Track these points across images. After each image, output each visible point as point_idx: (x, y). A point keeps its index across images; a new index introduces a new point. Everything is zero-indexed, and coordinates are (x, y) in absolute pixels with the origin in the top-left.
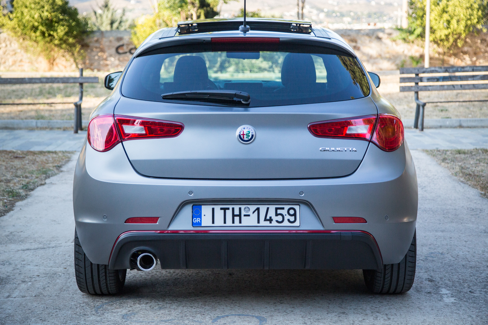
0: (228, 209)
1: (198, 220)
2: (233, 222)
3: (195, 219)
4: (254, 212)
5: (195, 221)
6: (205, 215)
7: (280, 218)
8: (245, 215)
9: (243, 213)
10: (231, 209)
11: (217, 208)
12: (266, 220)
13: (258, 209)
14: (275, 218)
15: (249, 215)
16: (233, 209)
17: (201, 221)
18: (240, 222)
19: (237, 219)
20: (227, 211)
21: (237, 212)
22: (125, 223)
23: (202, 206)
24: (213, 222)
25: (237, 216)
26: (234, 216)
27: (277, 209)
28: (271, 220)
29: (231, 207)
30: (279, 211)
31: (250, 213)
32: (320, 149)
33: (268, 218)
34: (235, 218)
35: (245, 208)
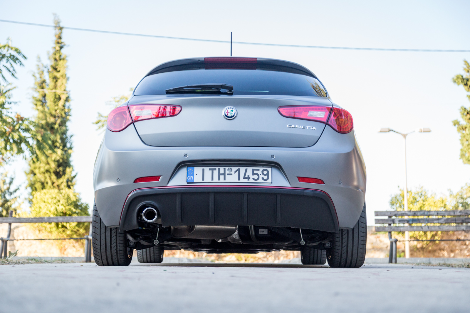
0: (215, 169)
1: (191, 178)
2: (219, 179)
3: (189, 177)
4: (235, 172)
5: (189, 179)
6: (196, 174)
7: (256, 177)
8: (228, 174)
9: (227, 172)
10: (217, 170)
11: (207, 169)
12: (244, 178)
13: (239, 170)
14: (252, 177)
15: (232, 174)
16: (219, 169)
17: (193, 178)
18: (225, 179)
19: (222, 177)
20: (214, 171)
21: (222, 172)
22: (134, 182)
23: (195, 168)
24: (203, 179)
25: (222, 174)
26: (220, 174)
27: (253, 170)
28: (249, 178)
29: (217, 168)
30: (255, 172)
31: (233, 172)
32: (288, 126)
33: (246, 176)
34: (221, 176)
35: (228, 169)
